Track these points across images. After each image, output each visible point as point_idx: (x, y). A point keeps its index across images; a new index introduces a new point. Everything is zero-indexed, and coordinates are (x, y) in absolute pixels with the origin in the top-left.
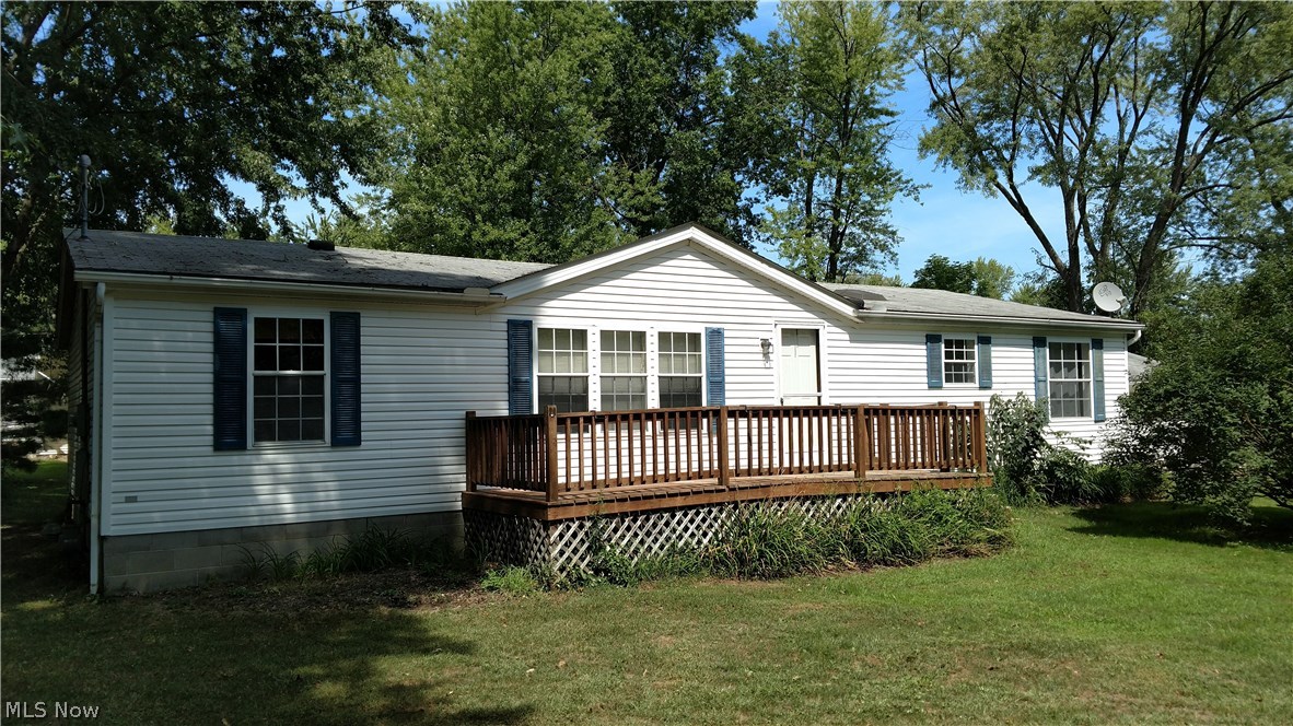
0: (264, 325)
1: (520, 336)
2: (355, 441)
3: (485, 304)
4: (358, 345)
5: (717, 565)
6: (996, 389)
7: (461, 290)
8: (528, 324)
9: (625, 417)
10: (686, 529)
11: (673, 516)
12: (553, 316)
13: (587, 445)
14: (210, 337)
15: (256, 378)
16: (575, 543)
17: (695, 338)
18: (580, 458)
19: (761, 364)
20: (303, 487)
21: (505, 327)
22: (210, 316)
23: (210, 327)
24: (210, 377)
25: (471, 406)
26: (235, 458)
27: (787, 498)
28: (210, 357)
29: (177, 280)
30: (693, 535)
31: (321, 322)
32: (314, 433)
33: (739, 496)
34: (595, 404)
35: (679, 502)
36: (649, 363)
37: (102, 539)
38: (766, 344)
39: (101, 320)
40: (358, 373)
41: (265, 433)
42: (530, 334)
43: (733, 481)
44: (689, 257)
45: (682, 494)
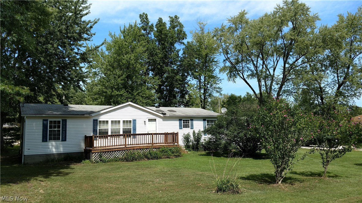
0: (51, 122)
1: (96, 122)
2: (65, 140)
3: (89, 117)
4: (66, 124)
5: (122, 160)
6: (194, 129)
7: (84, 115)
8: (97, 120)
9: (116, 136)
10: (118, 154)
11: (115, 152)
12: (102, 118)
13: (107, 141)
14: (42, 124)
15: (49, 130)
16: (97, 156)
17: (130, 121)
18: (105, 143)
19: (144, 125)
20: (57, 148)
21: (93, 121)
22: (42, 121)
23: (42, 122)
24: (42, 130)
25: (86, 134)
26: (46, 143)
27: (137, 149)
28: (42, 127)
29: (37, 115)
30: (119, 155)
31: (60, 121)
32: (59, 139)
33: (128, 149)
34: (110, 134)
35: (116, 150)
36: (121, 126)
37: (24, 155)
38: (145, 122)
39: (25, 122)
40: (66, 129)
41: (50, 139)
42: (97, 122)
43: (127, 146)
44: (129, 107)
45: (117, 148)
